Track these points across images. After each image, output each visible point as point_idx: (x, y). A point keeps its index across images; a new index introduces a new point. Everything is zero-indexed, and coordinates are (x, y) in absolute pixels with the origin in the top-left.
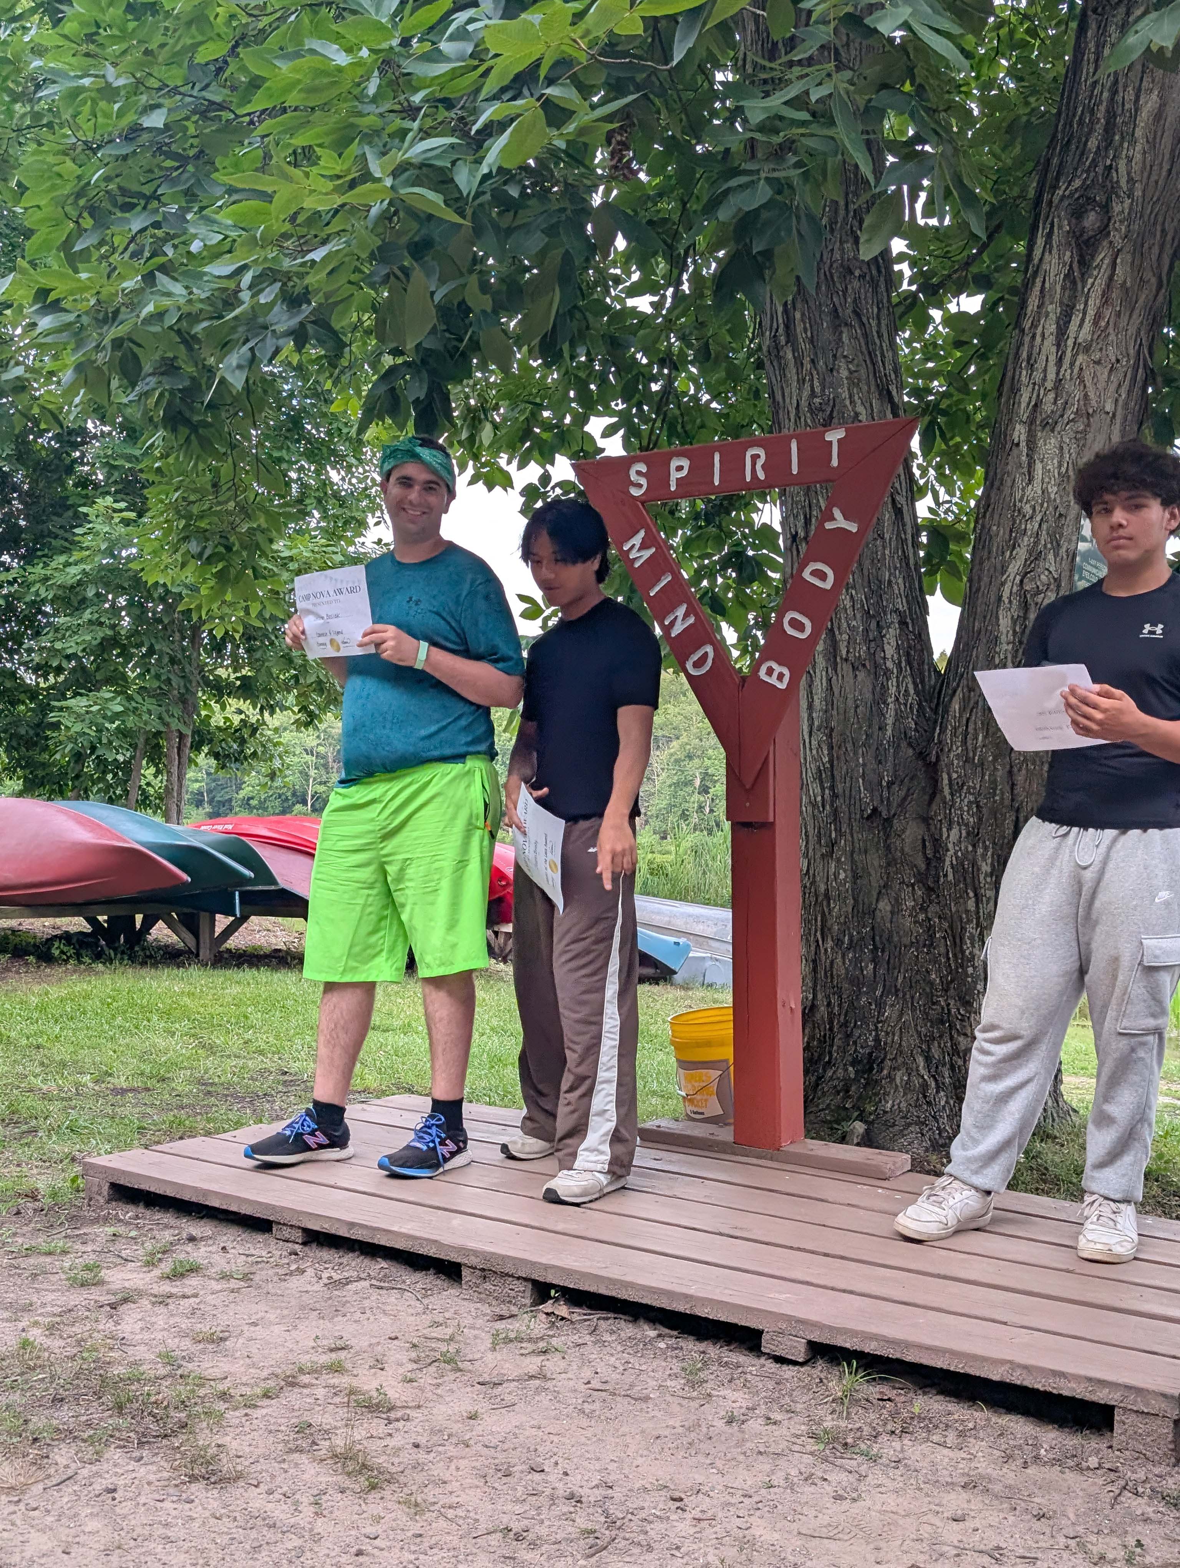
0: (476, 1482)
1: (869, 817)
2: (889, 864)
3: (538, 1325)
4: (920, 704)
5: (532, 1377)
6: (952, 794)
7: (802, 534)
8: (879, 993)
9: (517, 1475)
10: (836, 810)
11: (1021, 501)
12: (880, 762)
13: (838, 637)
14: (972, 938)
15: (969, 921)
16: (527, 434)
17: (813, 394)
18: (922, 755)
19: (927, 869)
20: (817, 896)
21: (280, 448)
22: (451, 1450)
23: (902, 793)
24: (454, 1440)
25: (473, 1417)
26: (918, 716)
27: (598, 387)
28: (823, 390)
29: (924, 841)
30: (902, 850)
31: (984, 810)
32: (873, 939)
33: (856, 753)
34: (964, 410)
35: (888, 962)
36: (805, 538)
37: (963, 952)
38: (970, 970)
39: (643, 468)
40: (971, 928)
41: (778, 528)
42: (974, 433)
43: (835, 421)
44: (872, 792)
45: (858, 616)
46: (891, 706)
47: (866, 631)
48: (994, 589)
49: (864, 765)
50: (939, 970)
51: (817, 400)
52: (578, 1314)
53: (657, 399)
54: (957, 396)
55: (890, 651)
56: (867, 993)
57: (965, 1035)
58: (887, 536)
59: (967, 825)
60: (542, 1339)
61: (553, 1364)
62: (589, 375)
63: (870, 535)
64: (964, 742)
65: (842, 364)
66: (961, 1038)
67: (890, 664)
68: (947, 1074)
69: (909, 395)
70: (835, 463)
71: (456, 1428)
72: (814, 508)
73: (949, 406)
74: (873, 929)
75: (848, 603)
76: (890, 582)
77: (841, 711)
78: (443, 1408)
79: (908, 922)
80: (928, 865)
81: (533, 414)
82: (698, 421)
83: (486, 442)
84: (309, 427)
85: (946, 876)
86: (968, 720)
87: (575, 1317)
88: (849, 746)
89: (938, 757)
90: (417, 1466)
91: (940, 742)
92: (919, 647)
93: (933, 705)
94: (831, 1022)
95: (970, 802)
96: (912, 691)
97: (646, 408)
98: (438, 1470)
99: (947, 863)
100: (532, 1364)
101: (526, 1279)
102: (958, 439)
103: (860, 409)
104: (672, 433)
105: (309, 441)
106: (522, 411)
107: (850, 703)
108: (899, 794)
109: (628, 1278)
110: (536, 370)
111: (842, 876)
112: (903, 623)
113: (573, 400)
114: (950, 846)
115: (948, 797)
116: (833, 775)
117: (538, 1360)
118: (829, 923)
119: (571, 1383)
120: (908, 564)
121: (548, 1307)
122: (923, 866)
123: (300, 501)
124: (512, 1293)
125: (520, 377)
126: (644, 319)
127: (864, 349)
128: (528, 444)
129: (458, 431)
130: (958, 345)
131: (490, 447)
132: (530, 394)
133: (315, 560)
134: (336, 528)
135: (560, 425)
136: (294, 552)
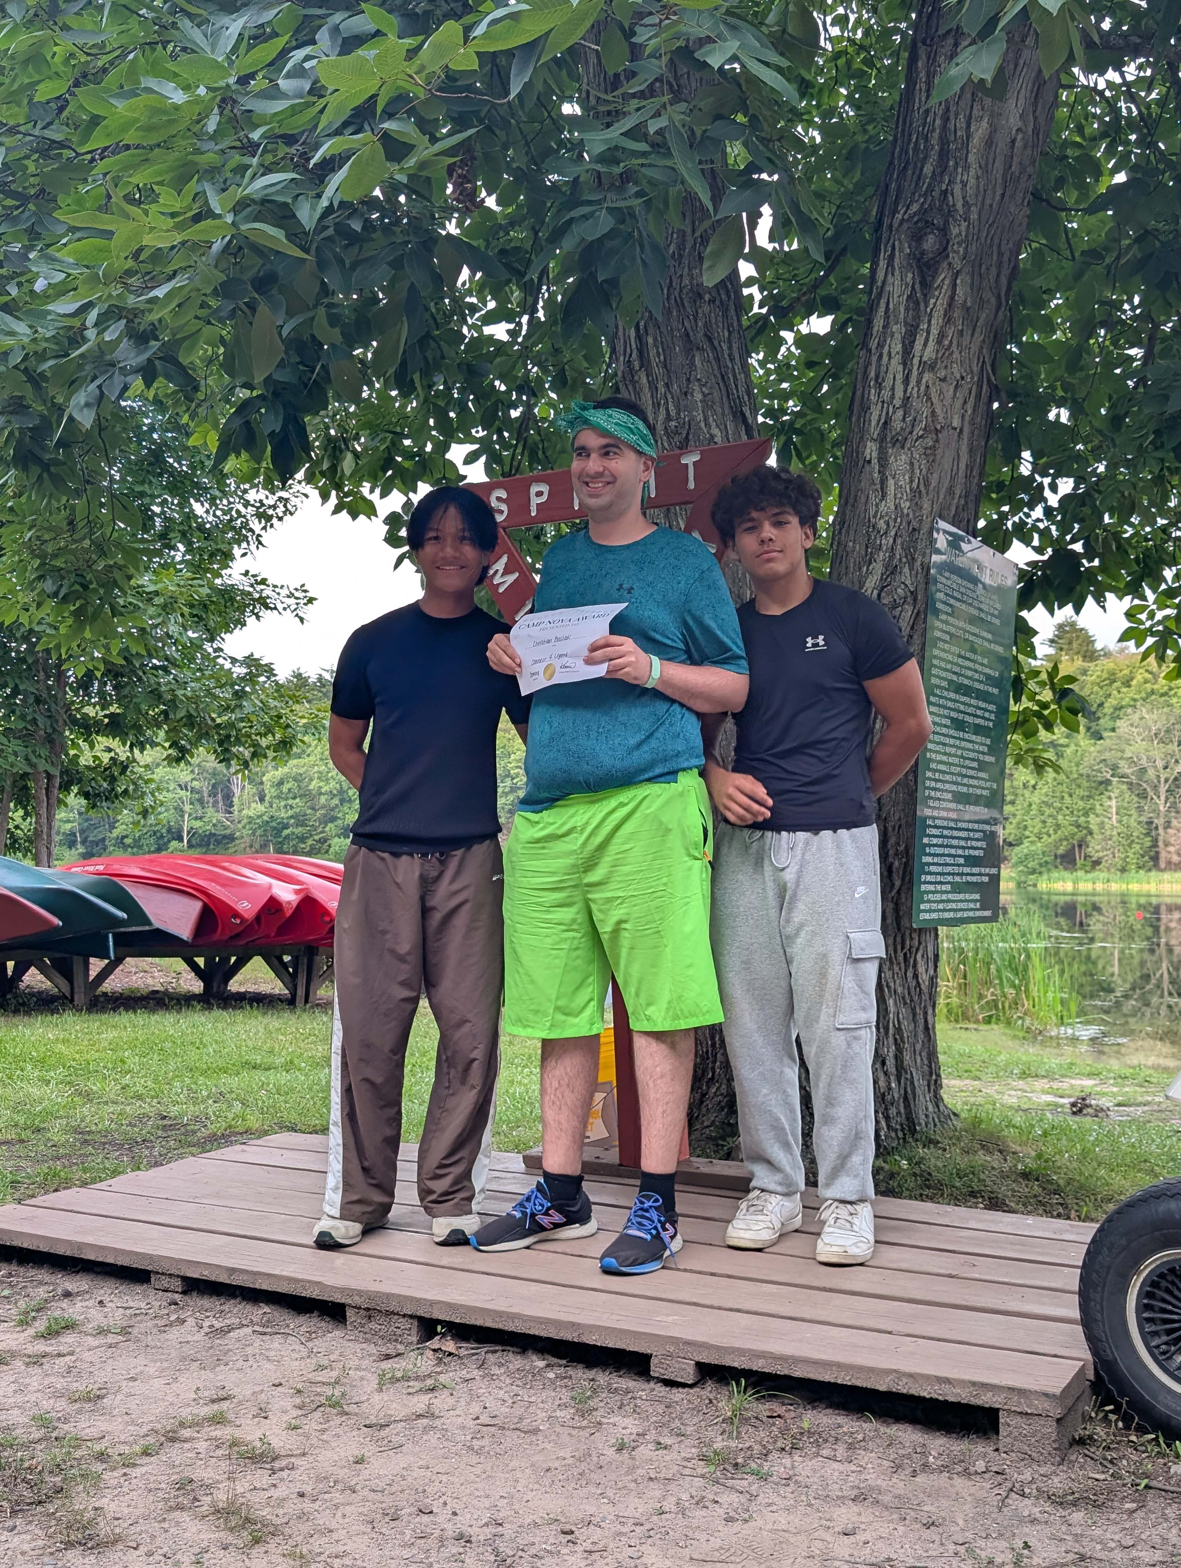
0: (363, 1528)
3: (425, 1362)
5: (419, 1416)
9: (405, 1519)
11: (875, 517)
16: (389, 462)
17: (668, 418)
21: (142, 483)
22: (337, 1497)
24: (340, 1487)
25: (360, 1461)
27: (457, 415)
28: (678, 414)
34: (819, 429)
39: (503, 494)
42: (830, 451)
43: (692, 443)
51: (673, 424)
52: (466, 1349)
53: (516, 425)
54: (811, 416)
60: (429, 1376)
61: (441, 1402)
62: (448, 404)
65: (696, 387)
69: (764, 415)
70: (691, 485)
71: (342, 1473)
73: (804, 425)
78: (329, 1454)
81: (393, 443)
83: (348, 472)
84: (171, 460)
87: (463, 1352)
90: (302, 1516)
97: (506, 434)
98: (324, 1519)
100: (420, 1403)
101: (411, 1317)
102: (814, 457)
103: (715, 431)
104: (534, 459)
105: (171, 475)
106: (383, 440)
109: (515, 1310)
110: (394, 399)
113: (433, 428)
117: (425, 1398)
119: (460, 1420)
121: (435, 1343)
123: (163, 536)
124: (399, 1332)
125: (379, 406)
126: (500, 345)
127: (716, 372)
128: (390, 473)
129: (319, 462)
130: (810, 365)
131: (352, 475)
132: (390, 423)
133: (181, 593)
134: (202, 560)
135: (421, 453)
136: (159, 586)
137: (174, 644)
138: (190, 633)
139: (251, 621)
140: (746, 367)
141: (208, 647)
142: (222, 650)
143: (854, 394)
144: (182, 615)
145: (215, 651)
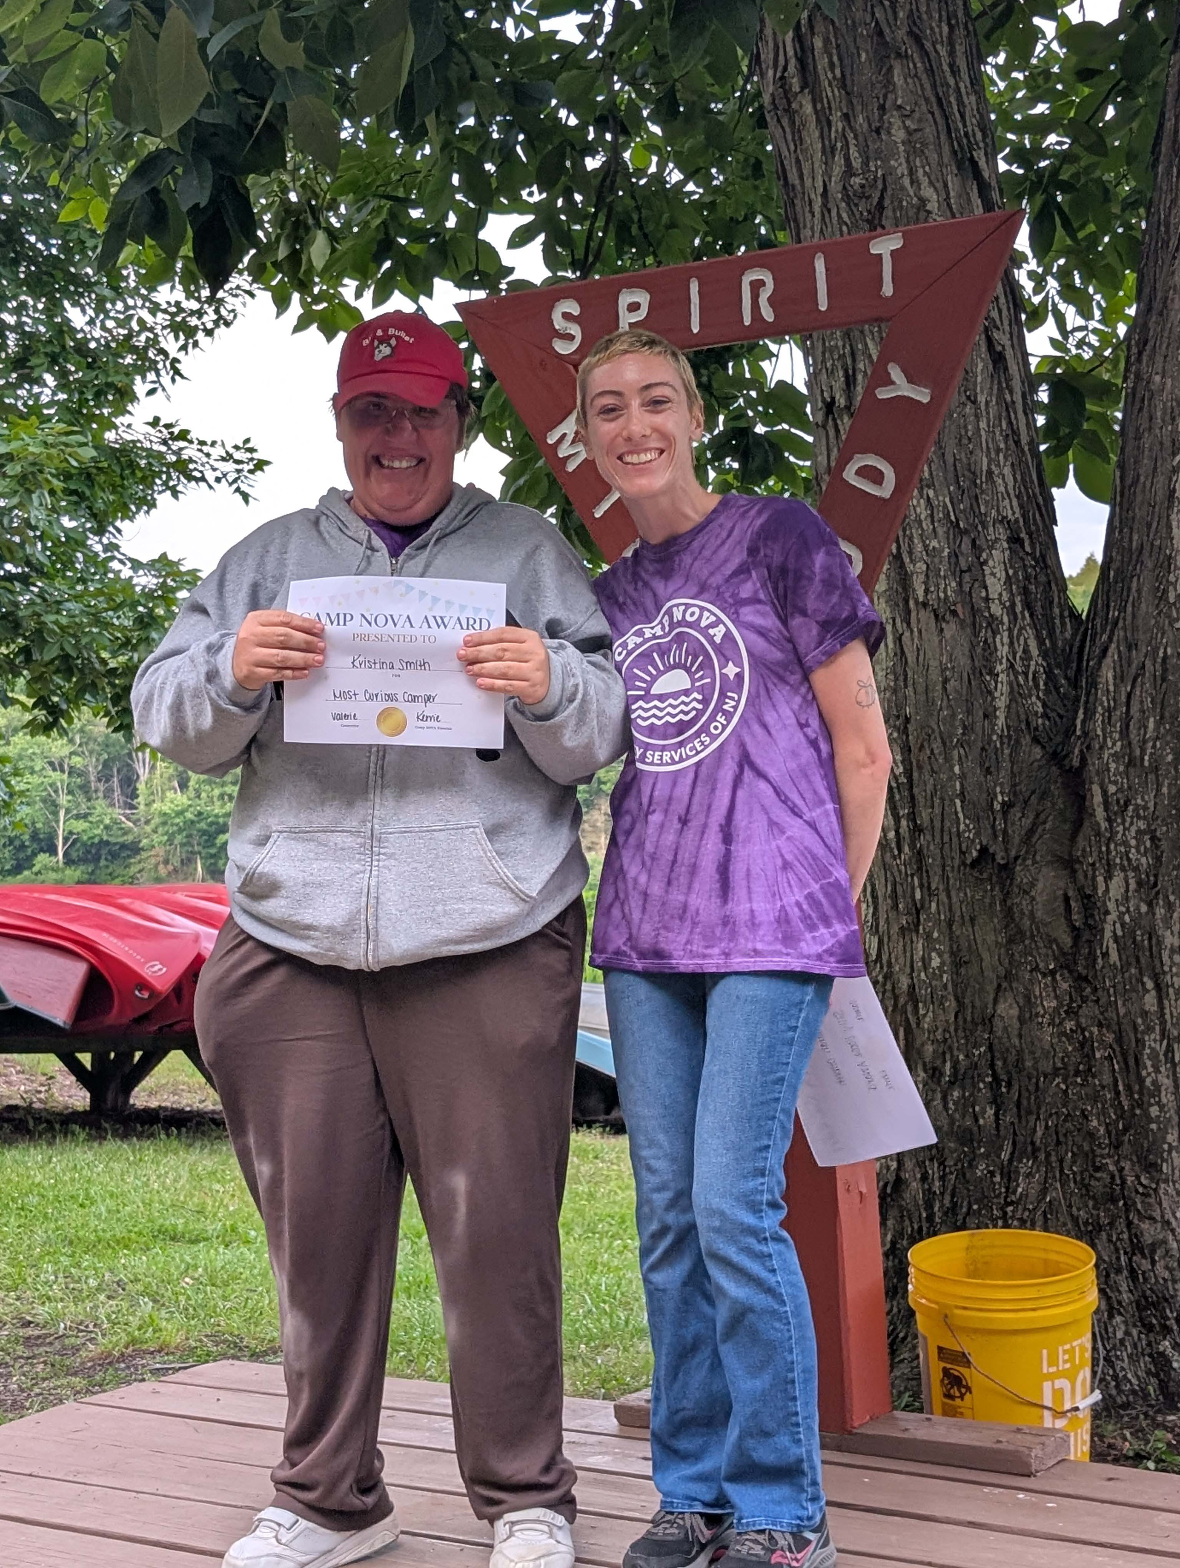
1: (975, 864)
2: (1010, 941)
4: (1049, 673)
6: (1109, 820)
7: (841, 401)
8: (1005, 1156)
10: (920, 852)
12: (988, 771)
13: (910, 567)
14: (1154, 1056)
15: (1150, 1029)
16: (385, 247)
17: (849, 170)
18: (1057, 757)
19: (1075, 944)
20: (896, 998)
23: (1027, 822)
26: (1047, 692)
27: (498, 167)
28: (866, 163)
29: (1067, 899)
30: (1032, 913)
31: (1164, 845)
32: (992, 1066)
33: (948, 759)
34: (1100, 182)
35: (1018, 1104)
36: (848, 408)
37: (1141, 1081)
38: (1154, 1111)
39: (573, 308)
40: (1152, 1041)
41: (804, 390)
42: (1117, 217)
43: (888, 212)
44: (977, 819)
45: (941, 531)
46: (1002, 677)
47: (955, 555)
48: (1161, 480)
49: (963, 776)
50: (1104, 1112)
51: (857, 181)
53: (595, 183)
54: (1086, 160)
55: (995, 586)
56: (986, 1156)
57: (1152, 1218)
58: (982, 399)
59: (1136, 869)
62: (482, 149)
63: (955, 397)
64: (1125, 732)
66: (1145, 1226)
67: (996, 609)
68: (1124, 1287)
69: (1007, 160)
70: (888, 290)
72: (860, 357)
73: (1076, 176)
74: (990, 1048)
75: (923, 512)
76: (990, 473)
77: (921, 689)
79: (1047, 1035)
80: (1076, 939)
81: (393, 215)
82: (666, 216)
83: (319, 263)
85: (1106, 955)
86: (1129, 696)
88: (937, 746)
89: (1083, 760)
91: (1085, 734)
92: (1042, 579)
93: (1071, 673)
94: (929, 1206)
95: (1139, 832)
96: (1034, 651)
97: (578, 197)
99: (1108, 934)
102: (1092, 227)
106: (376, 211)
107: (935, 676)
108: (1020, 822)
110: (394, 144)
111: (936, 962)
112: (1015, 540)
113: (458, 190)
114: (1111, 906)
115: (1104, 825)
116: (912, 797)
118: (918, 1043)
120: (1017, 443)
122: (1067, 940)
125: (370, 155)
127: (929, 92)
128: (387, 264)
129: (272, 246)
130: (1085, 75)
131: (327, 268)
132: (388, 183)
133: (49, 457)
134: (83, 402)
135: (439, 230)
136: (15, 445)
137: (41, 538)
138: (67, 522)
139: (164, 499)
140: (978, 82)
141: (95, 544)
142: (117, 547)
143: (1161, 126)
144: (52, 492)
145: (106, 548)
